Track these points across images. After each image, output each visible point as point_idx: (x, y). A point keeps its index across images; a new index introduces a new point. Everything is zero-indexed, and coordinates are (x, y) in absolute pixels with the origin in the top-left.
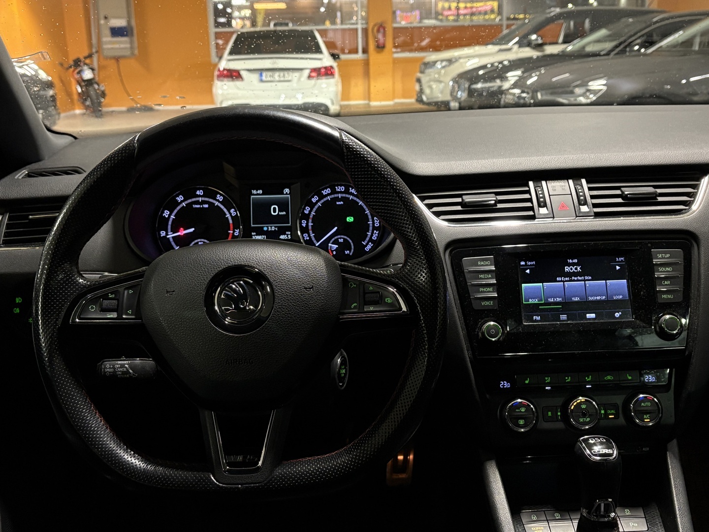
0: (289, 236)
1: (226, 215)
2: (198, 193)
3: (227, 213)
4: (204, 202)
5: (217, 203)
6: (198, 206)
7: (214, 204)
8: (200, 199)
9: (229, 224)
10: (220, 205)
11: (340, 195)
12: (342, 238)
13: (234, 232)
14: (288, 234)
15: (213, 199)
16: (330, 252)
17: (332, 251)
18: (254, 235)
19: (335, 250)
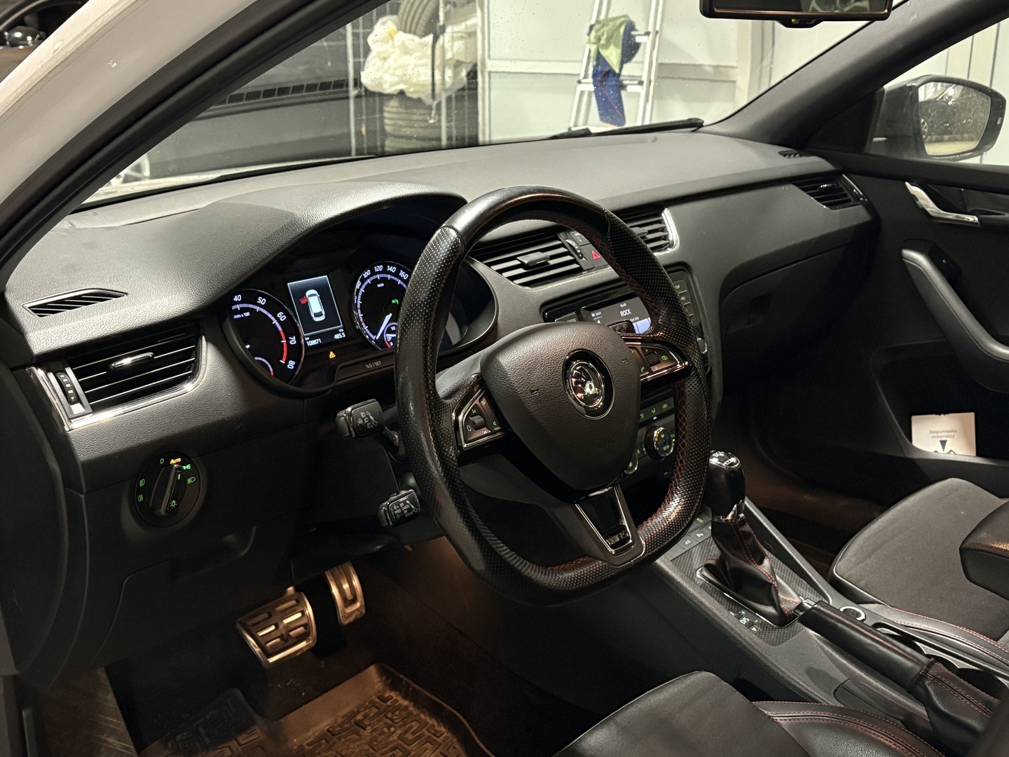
0: (343, 334)
1: (272, 321)
2: (236, 299)
3: (273, 319)
4: (243, 310)
5: (258, 309)
6: (239, 316)
7: (255, 310)
8: (238, 307)
9: (279, 332)
10: (262, 310)
11: (378, 276)
12: (392, 326)
13: (288, 340)
14: (341, 332)
15: (253, 304)
16: (387, 344)
17: (389, 343)
18: (308, 341)
19: (391, 341)
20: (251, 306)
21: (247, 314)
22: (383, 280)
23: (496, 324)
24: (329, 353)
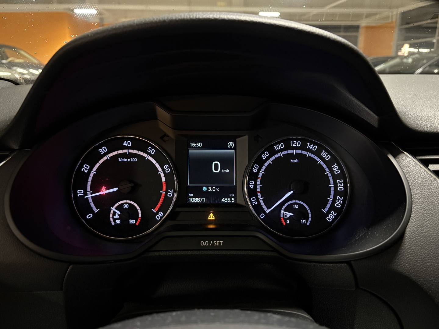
0: (233, 199)
1: (158, 171)
3: (159, 168)
4: (132, 155)
5: (147, 157)
6: (125, 160)
7: (144, 158)
8: (128, 152)
9: (162, 182)
10: (151, 159)
11: (295, 152)
12: (295, 204)
13: (167, 192)
14: (231, 197)
15: (144, 152)
16: (282, 220)
17: (285, 220)
18: (191, 197)
19: (288, 219)
20: (141, 153)
21: (135, 160)
22: (298, 156)
23: (401, 236)
24: (210, 214)
